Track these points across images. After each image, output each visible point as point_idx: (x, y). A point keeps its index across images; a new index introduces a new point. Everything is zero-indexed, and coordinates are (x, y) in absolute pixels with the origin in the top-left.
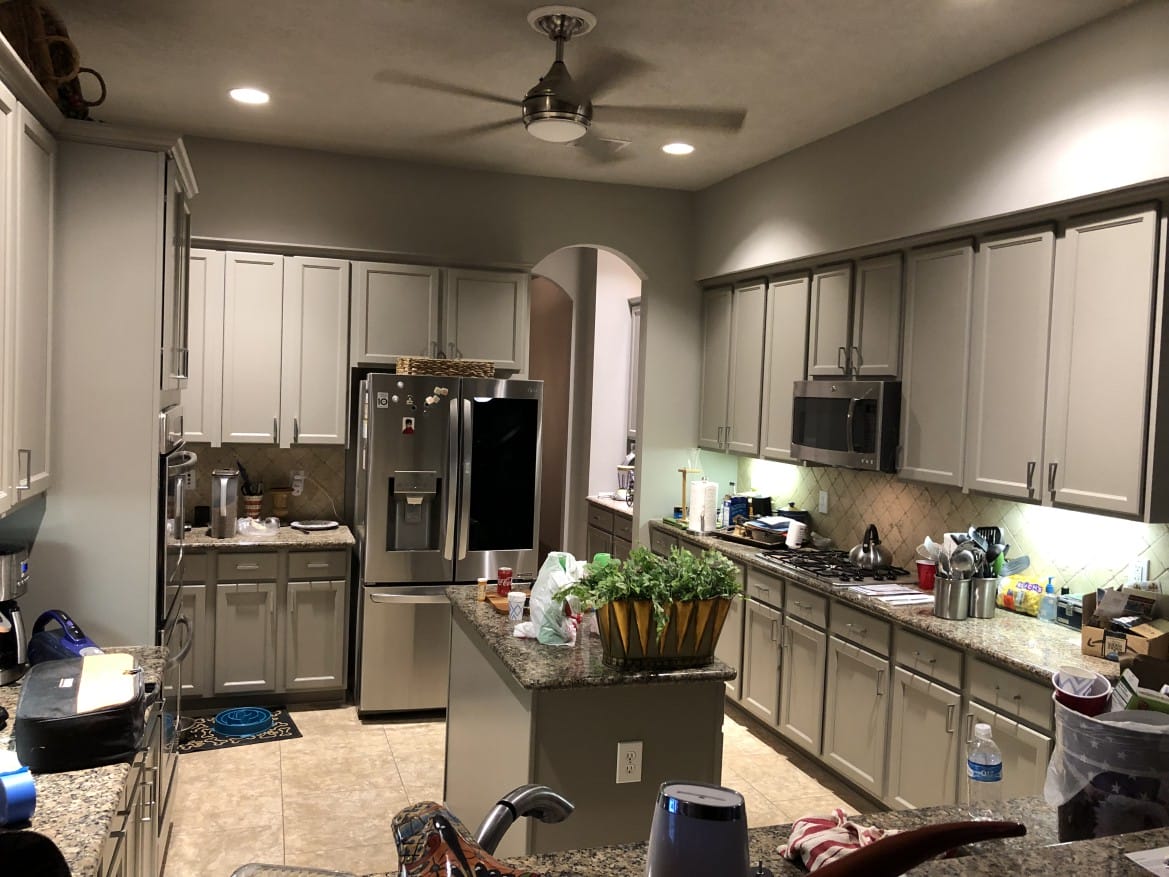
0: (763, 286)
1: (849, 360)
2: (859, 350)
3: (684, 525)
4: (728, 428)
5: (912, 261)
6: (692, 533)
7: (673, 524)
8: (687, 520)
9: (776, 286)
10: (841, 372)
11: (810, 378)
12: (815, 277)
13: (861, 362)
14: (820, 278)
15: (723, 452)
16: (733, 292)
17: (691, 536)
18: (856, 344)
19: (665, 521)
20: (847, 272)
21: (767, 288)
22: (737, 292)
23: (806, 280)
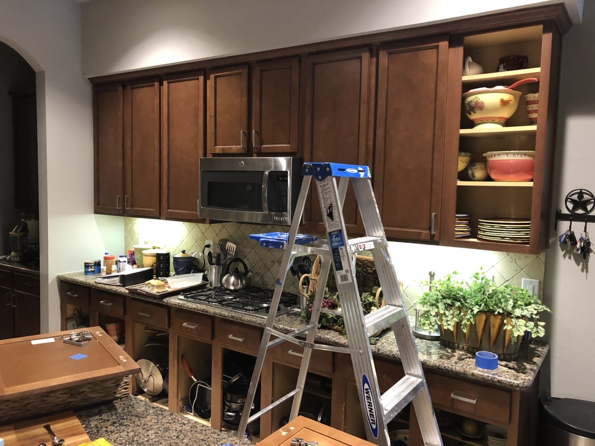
0: (157, 84)
1: (249, 141)
2: (259, 133)
9: (170, 83)
10: (242, 151)
11: (209, 156)
12: (212, 76)
13: (262, 143)
14: (216, 77)
15: (120, 216)
16: (124, 88)
18: (256, 129)
21: (161, 84)
22: (128, 88)
23: (201, 78)
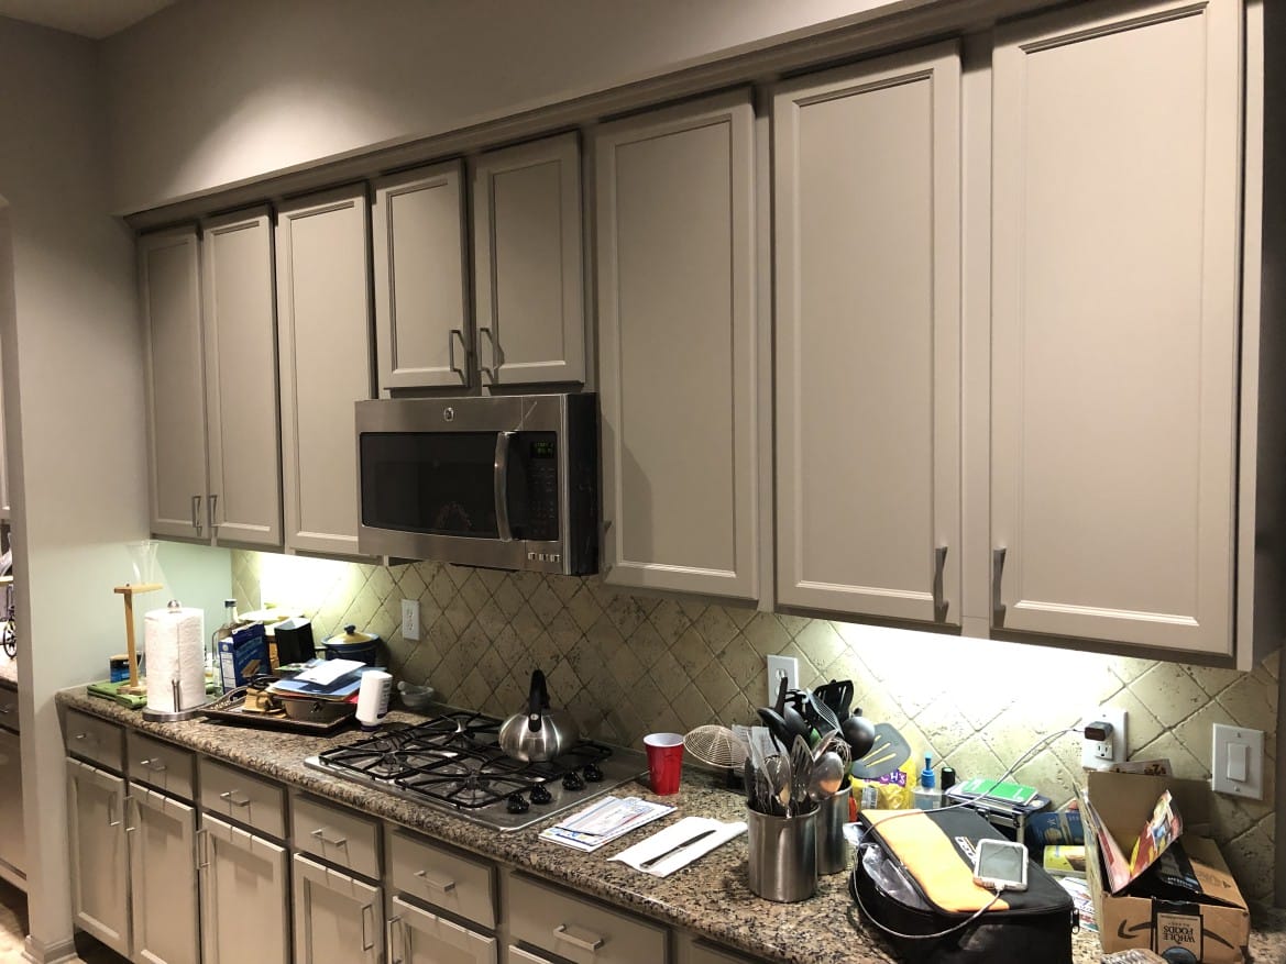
0: (264, 220)
1: (472, 356)
2: (493, 335)
3: (135, 699)
4: (212, 498)
5: (606, 146)
6: (156, 718)
7: (109, 697)
8: (140, 687)
9: (293, 218)
10: (457, 381)
11: (384, 395)
12: (381, 194)
13: (500, 358)
14: (390, 196)
15: (207, 542)
16: (200, 237)
17: (154, 726)
18: (484, 319)
19: (92, 692)
20: (453, 178)
21: (274, 222)
22: (208, 234)
23: (359, 202)
